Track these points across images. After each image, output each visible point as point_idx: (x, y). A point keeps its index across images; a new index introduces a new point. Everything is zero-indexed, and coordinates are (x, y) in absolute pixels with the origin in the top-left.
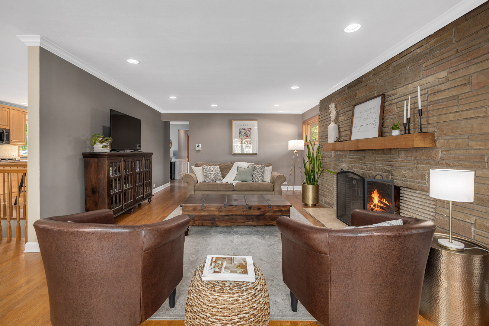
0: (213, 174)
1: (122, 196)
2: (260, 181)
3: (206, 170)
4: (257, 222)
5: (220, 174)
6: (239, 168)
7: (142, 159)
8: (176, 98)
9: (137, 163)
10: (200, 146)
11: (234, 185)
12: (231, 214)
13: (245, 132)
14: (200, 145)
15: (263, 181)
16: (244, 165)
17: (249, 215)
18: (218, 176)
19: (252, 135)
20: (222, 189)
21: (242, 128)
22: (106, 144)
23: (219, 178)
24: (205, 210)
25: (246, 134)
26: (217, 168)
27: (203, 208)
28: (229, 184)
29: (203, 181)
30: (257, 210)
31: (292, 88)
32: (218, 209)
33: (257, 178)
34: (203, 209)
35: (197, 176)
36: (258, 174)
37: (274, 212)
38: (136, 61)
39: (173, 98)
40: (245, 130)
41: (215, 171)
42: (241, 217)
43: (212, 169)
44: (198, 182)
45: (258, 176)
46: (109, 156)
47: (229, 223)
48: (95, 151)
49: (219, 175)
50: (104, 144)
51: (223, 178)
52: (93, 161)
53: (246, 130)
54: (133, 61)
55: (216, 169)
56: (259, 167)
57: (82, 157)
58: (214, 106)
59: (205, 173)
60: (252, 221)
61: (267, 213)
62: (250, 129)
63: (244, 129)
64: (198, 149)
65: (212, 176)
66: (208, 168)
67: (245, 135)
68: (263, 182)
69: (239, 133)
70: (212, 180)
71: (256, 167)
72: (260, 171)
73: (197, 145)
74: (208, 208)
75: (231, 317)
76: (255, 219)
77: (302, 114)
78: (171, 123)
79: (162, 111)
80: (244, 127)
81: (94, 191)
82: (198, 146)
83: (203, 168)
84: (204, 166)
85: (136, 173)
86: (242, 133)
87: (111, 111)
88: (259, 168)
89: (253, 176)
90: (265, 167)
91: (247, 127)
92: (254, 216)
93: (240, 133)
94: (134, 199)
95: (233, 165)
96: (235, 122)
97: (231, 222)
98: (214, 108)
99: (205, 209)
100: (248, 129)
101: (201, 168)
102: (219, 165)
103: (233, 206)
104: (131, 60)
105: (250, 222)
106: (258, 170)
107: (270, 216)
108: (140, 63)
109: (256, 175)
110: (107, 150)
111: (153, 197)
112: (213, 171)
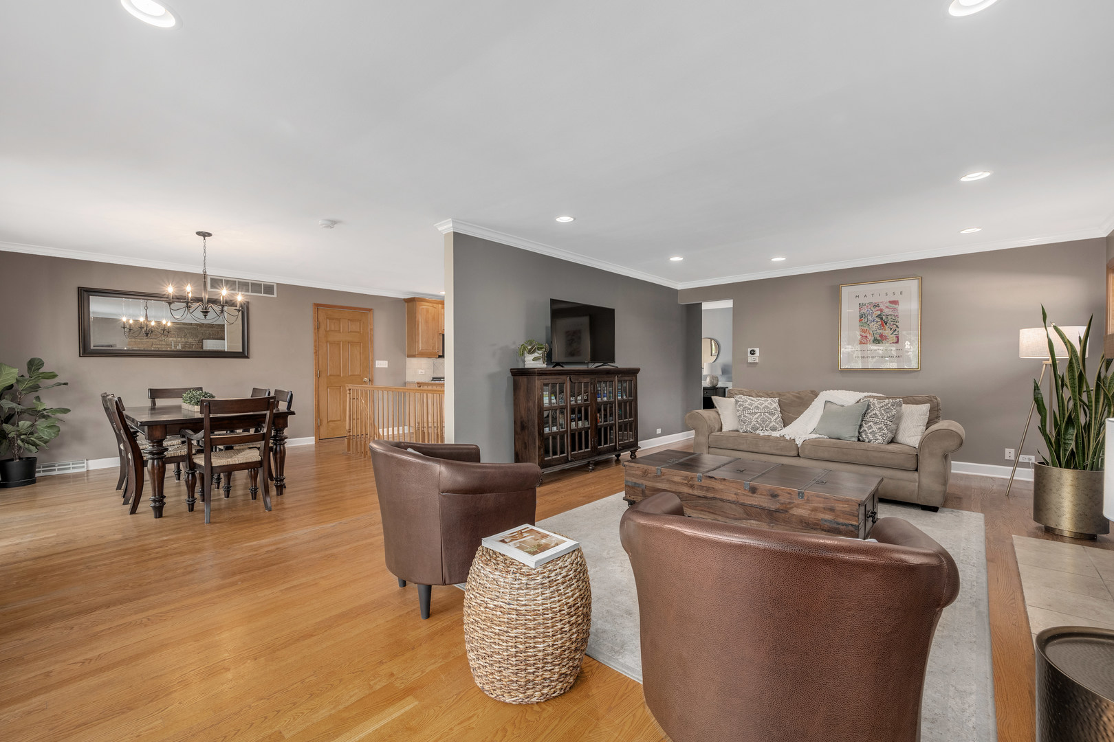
0: (756, 416)
1: (568, 441)
2: (880, 441)
3: (742, 405)
4: (770, 526)
5: (776, 416)
6: (828, 405)
7: (611, 379)
8: (682, 259)
9: (602, 387)
10: (757, 353)
11: (797, 442)
12: (712, 495)
13: (879, 313)
14: (757, 350)
15: (892, 441)
16: (847, 398)
17: (751, 506)
18: (771, 419)
19: (899, 320)
20: (766, 449)
21: (870, 304)
22: (539, 355)
23: (772, 424)
24: (663, 479)
25: (881, 319)
26: (773, 403)
27: (659, 473)
28: (787, 440)
29: (735, 429)
30: (770, 497)
31: (963, 179)
32: (686, 482)
33: (873, 433)
34: (659, 476)
35: (721, 417)
36: (876, 423)
37: (812, 511)
38: (569, 218)
39: (676, 259)
40: (878, 308)
41: (764, 408)
42: (733, 506)
43: (756, 404)
44: (723, 430)
45: (875, 428)
46: (541, 373)
47: (707, 514)
48: (526, 367)
49: (774, 418)
50: (536, 355)
51: (785, 426)
52: (523, 380)
53: (882, 306)
54: (565, 219)
55: (766, 404)
56: (883, 404)
57: (510, 375)
58: (778, 259)
59: (738, 411)
60: (757, 520)
61: (795, 509)
62: (895, 302)
63: (876, 306)
64: (751, 359)
65: (754, 420)
66: (746, 400)
67: (878, 319)
68: (892, 447)
69: (858, 318)
70: (752, 428)
71: (874, 404)
72: (882, 415)
73: (749, 350)
74: (668, 476)
75: (486, 599)
76: (764, 516)
77: (1107, 237)
78: (706, 306)
79: (679, 286)
80: (875, 300)
81: (523, 427)
82: (753, 353)
83: (737, 402)
84: (738, 396)
85: (599, 404)
86: (870, 318)
87: (553, 301)
88: (880, 408)
89: (861, 426)
90: (901, 406)
91: (883, 300)
92: (763, 509)
93: (862, 316)
94: (592, 448)
95: (816, 395)
96: (845, 291)
97: (712, 513)
98: (779, 264)
99: (663, 477)
100: (888, 304)
101: (733, 400)
102: (779, 395)
103: (716, 479)
104: (561, 218)
105: (752, 521)
106: (878, 413)
107: (802, 516)
108: (575, 219)
109: (871, 424)
110: (541, 365)
111: (639, 450)
112: (757, 408)
